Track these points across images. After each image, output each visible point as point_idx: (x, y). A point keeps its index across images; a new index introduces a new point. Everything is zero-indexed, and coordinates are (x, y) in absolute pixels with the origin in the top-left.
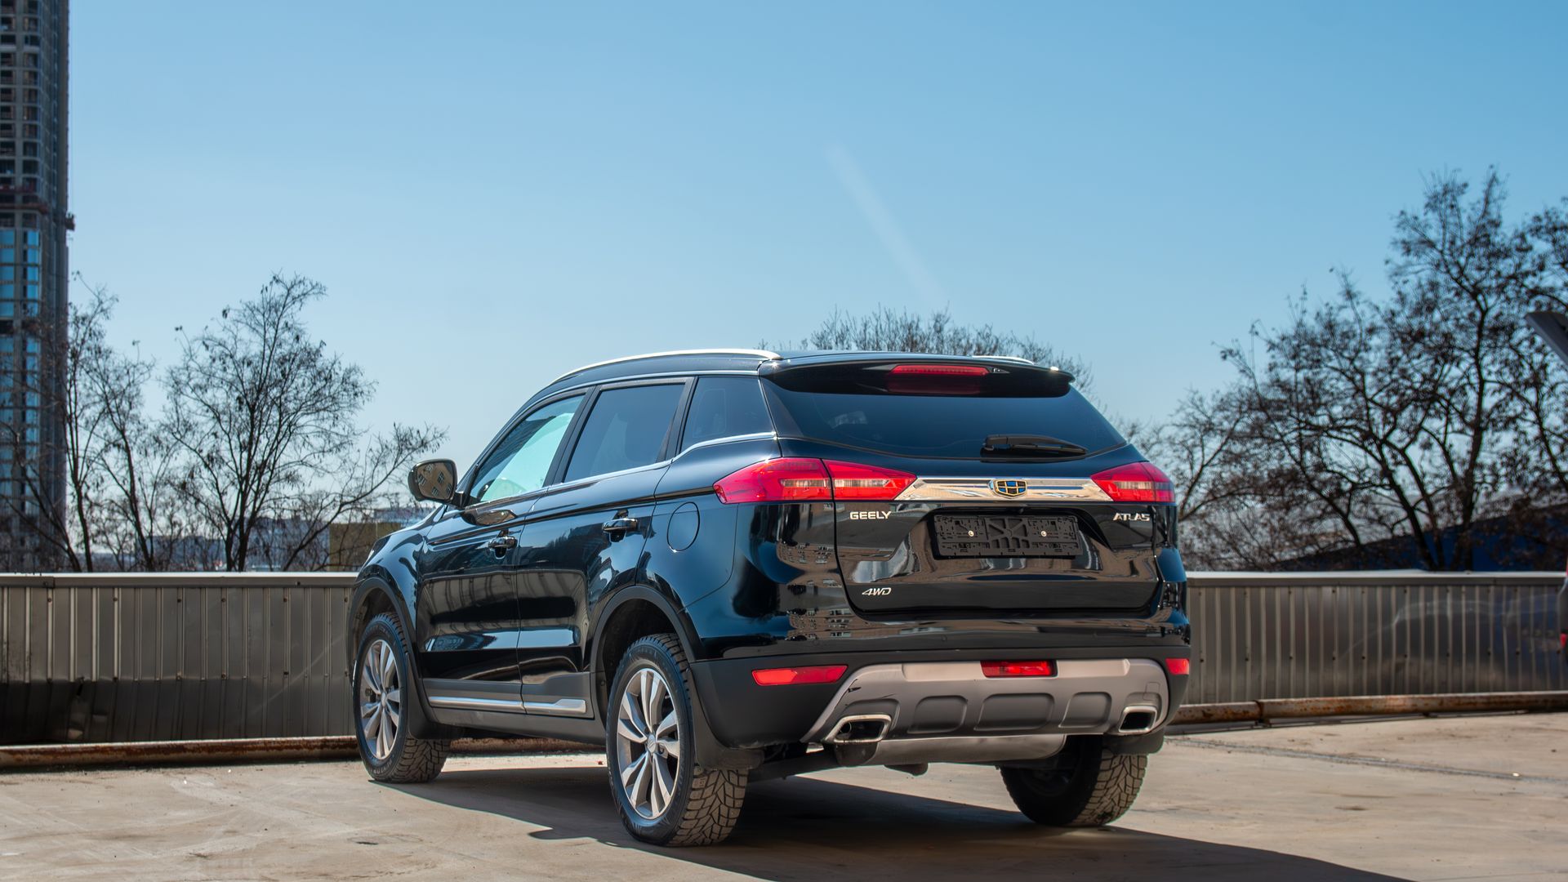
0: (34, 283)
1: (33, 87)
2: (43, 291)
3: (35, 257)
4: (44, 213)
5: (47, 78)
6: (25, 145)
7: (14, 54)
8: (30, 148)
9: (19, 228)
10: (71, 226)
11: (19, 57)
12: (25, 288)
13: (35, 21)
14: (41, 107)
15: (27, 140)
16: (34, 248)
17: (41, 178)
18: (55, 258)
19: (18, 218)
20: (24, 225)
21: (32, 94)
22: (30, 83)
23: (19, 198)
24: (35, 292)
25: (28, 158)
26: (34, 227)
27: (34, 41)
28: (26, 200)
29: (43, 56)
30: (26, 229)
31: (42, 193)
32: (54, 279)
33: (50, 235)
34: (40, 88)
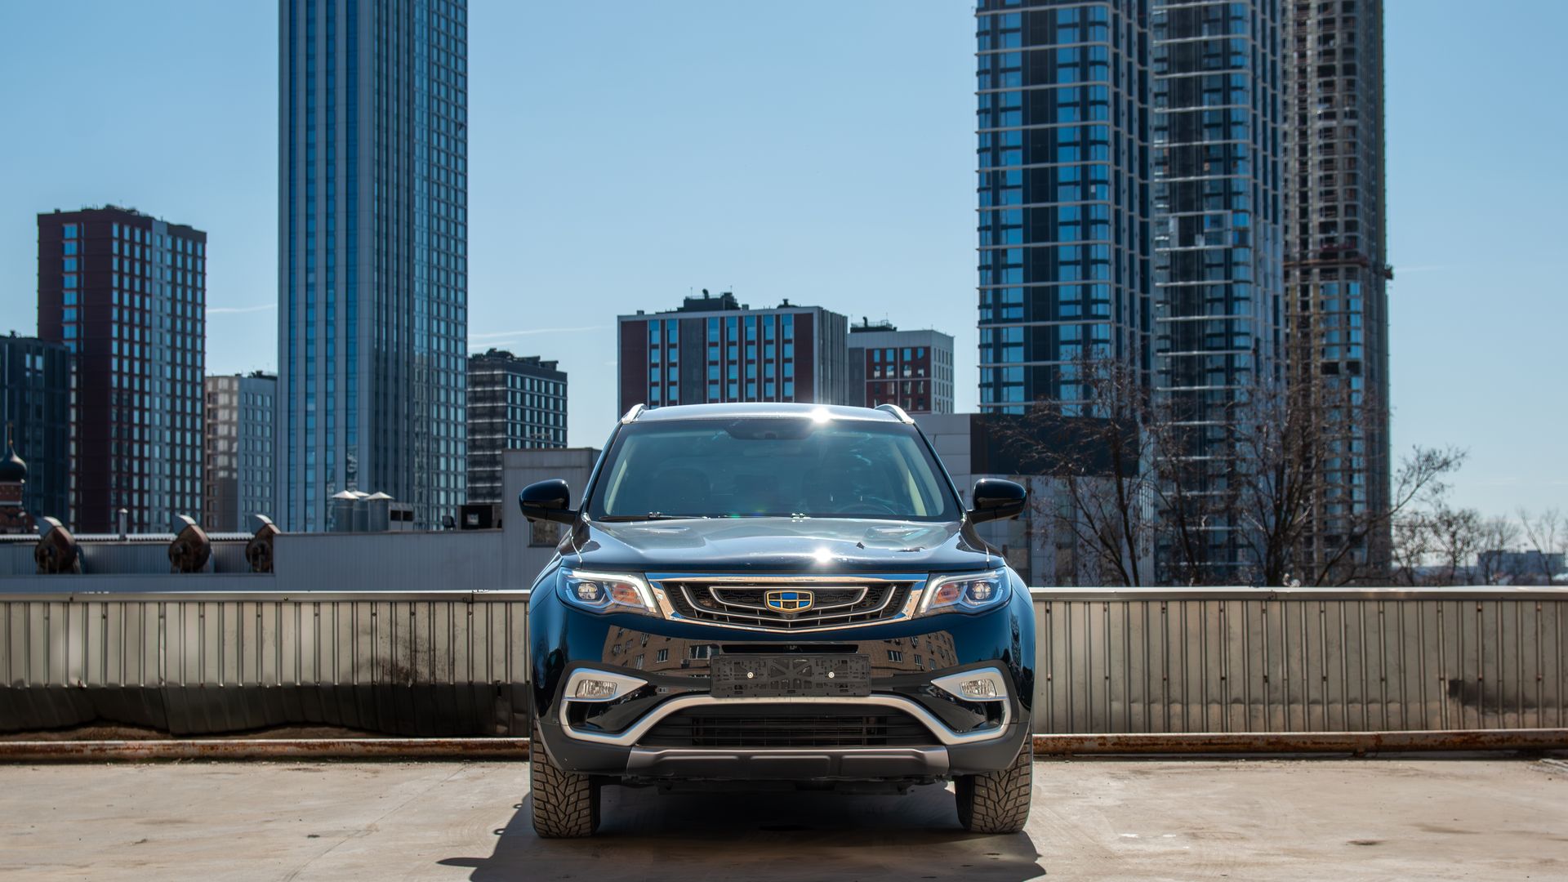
0: (1357, 328)
1: (1352, 155)
2: (1366, 335)
3: (1357, 305)
4: (1364, 266)
5: (1365, 147)
6: (1347, 207)
7: (1335, 128)
8: (1351, 209)
9: (1343, 281)
10: (1389, 275)
11: (1339, 132)
12: (1349, 334)
13: (1354, 97)
14: (1360, 173)
15: (1348, 203)
16: (1356, 297)
17: (1362, 237)
18: (1375, 305)
19: (1342, 272)
20: (1347, 278)
21: (1352, 162)
22: (1350, 153)
23: (1342, 255)
24: (1358, 336)
25: (1348, 218)
26: (1355, 279)
27: (1352, 115)
28: (1348, 255)
29: (1361, 127)
30: (1349, 281)
31: (1362, 249)
32: (1375, 324)
33: (1371, 286)
34: (1359, 156)
